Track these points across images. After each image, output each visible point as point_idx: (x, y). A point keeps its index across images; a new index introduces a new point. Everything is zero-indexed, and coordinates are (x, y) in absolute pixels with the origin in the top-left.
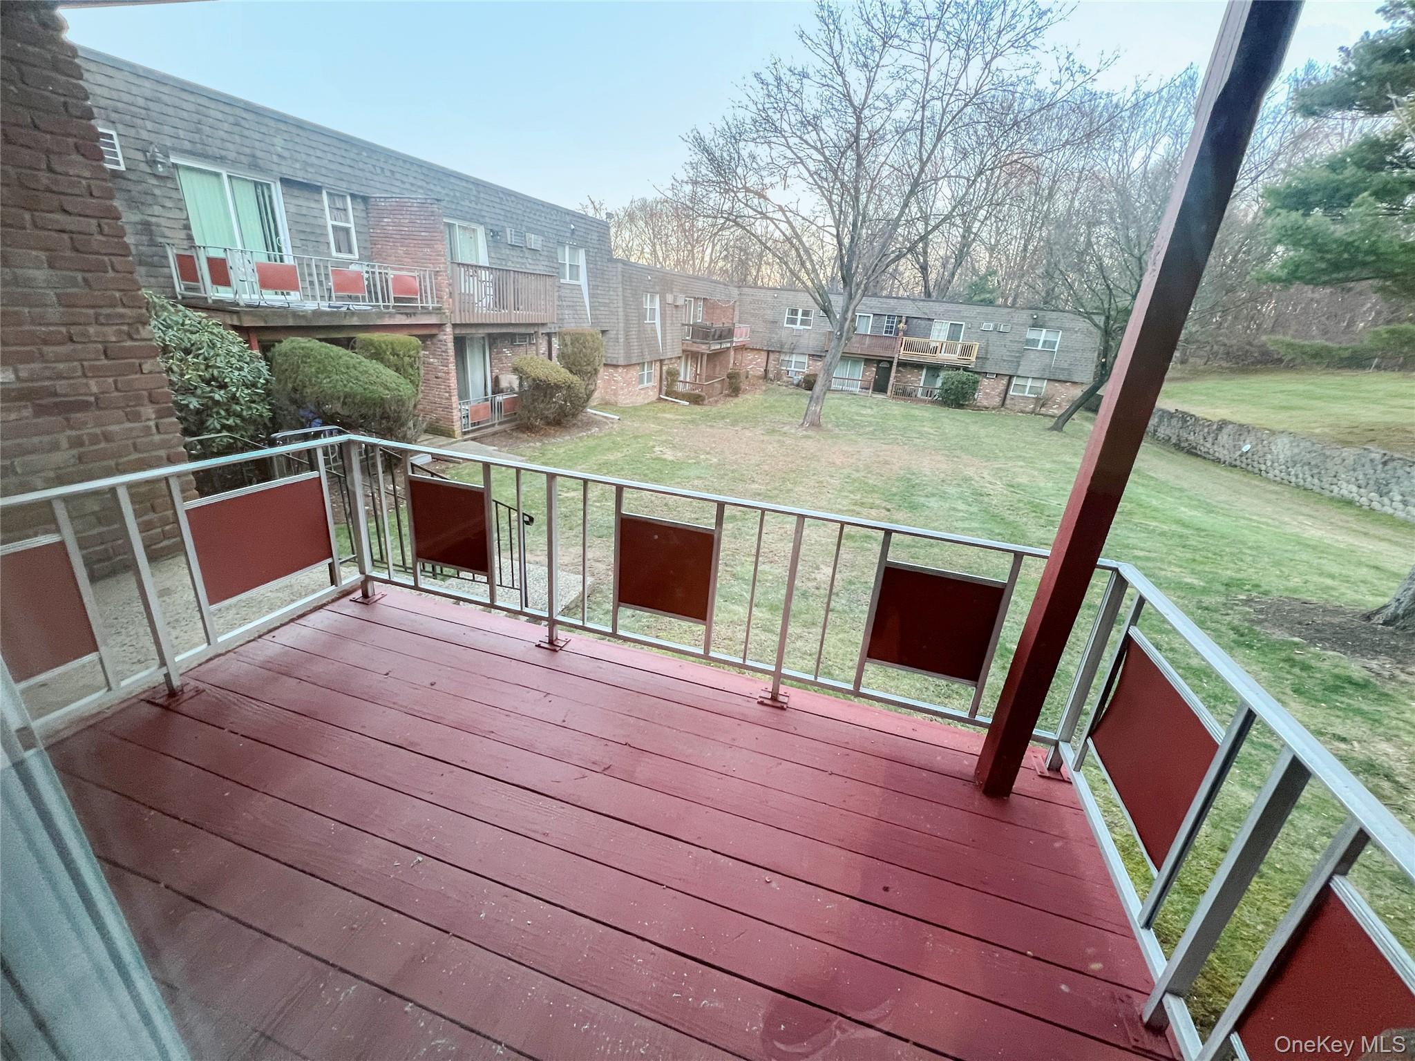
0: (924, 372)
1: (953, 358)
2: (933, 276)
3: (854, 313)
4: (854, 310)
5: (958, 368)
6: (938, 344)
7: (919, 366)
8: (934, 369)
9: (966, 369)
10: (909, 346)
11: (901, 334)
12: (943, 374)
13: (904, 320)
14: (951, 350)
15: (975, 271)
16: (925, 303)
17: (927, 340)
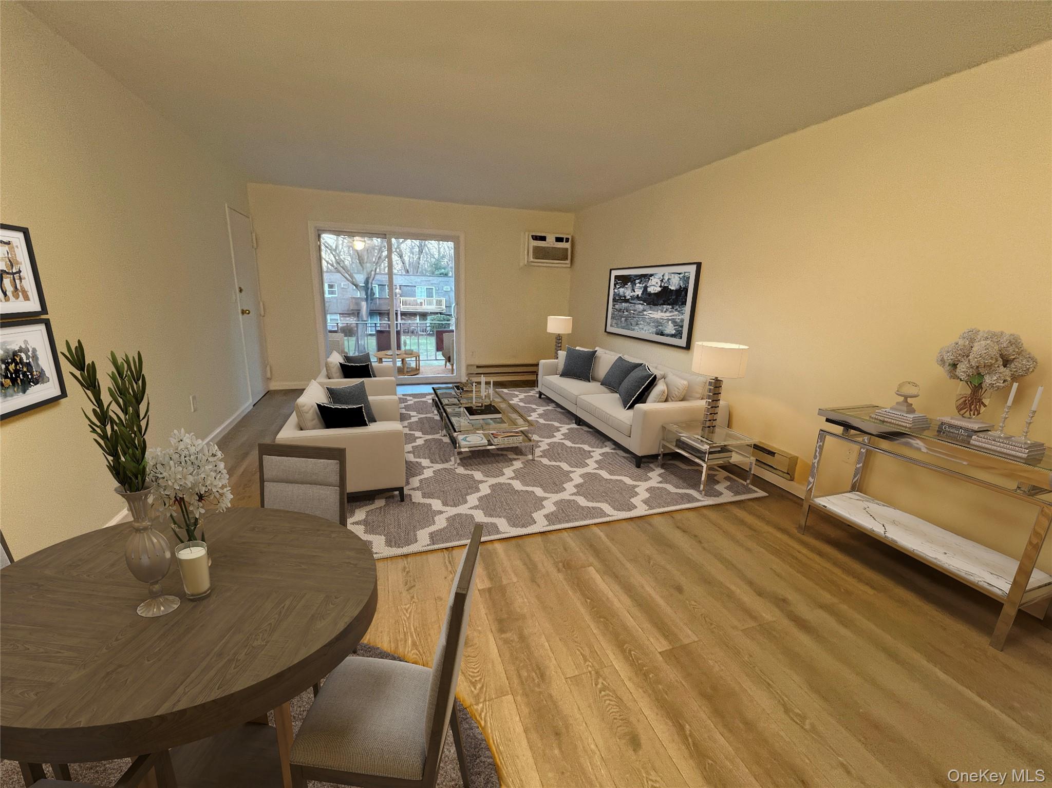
0: (418, 317)
1: (432, 308)
2: (406, 259)
3: (372, 285)
4: (372, 283)
5: (437, 313)
6: (422, 301)
7: (414, 314)
8: (424, 315)
9: (441, 313)
10: (404, 303)
11: (398, 296)
12: (429, 318)
13: (398, 288)
14: (430, 304)
15: (432, 256)
16: (406, 277)
17: (415, 298)
